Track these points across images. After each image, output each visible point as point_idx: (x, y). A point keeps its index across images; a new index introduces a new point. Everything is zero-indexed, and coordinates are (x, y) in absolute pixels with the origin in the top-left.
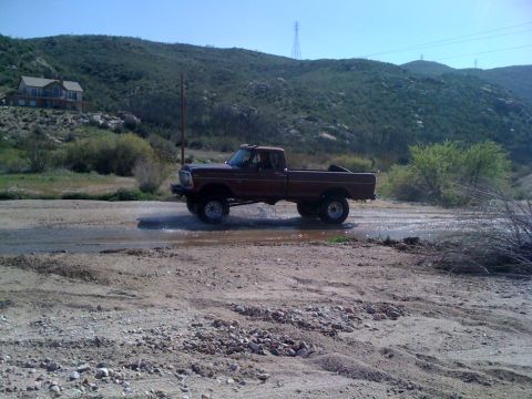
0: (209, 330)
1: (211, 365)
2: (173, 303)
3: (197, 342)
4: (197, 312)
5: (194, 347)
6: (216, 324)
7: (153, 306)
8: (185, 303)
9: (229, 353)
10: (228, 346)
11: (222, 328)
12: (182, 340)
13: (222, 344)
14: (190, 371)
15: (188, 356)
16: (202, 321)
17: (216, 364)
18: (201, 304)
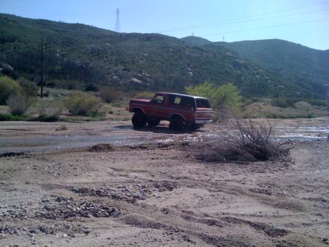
0: (53, 204)
1: (53, 226)
2: (30, 187)
3: (45, 212)
4: (46, 193)
5: (42, 215)
6: (59, 200)
7: (15, 190)
8: (38, 187)
9: (66, 218)
10: (65, 213)
11: (62, 202)
12: (34, 211)
13: (62, 212)
14: (38, 231)
15: (38, 221)
16: (49, 198)
17: (56, 225)
18: (49, 187)
